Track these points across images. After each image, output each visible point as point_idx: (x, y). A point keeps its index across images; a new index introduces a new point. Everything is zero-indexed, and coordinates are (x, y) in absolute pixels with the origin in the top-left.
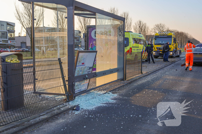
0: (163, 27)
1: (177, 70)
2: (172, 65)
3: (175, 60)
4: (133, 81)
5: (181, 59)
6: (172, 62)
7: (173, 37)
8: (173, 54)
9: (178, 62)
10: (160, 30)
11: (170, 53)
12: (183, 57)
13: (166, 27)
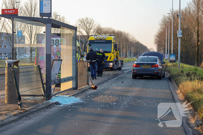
0: (90, 24)
1: (123, 82)
2: (116, 78)
3: (117, 73)
4: (84, 90)
5: (124, 73)
6: (115, 75)
7: (113, 43)
8: (113, 65)
9: (121, 75)
10: (87, 28)
11: (110, 64)
12: (126, 70)
13: (95, 23)
